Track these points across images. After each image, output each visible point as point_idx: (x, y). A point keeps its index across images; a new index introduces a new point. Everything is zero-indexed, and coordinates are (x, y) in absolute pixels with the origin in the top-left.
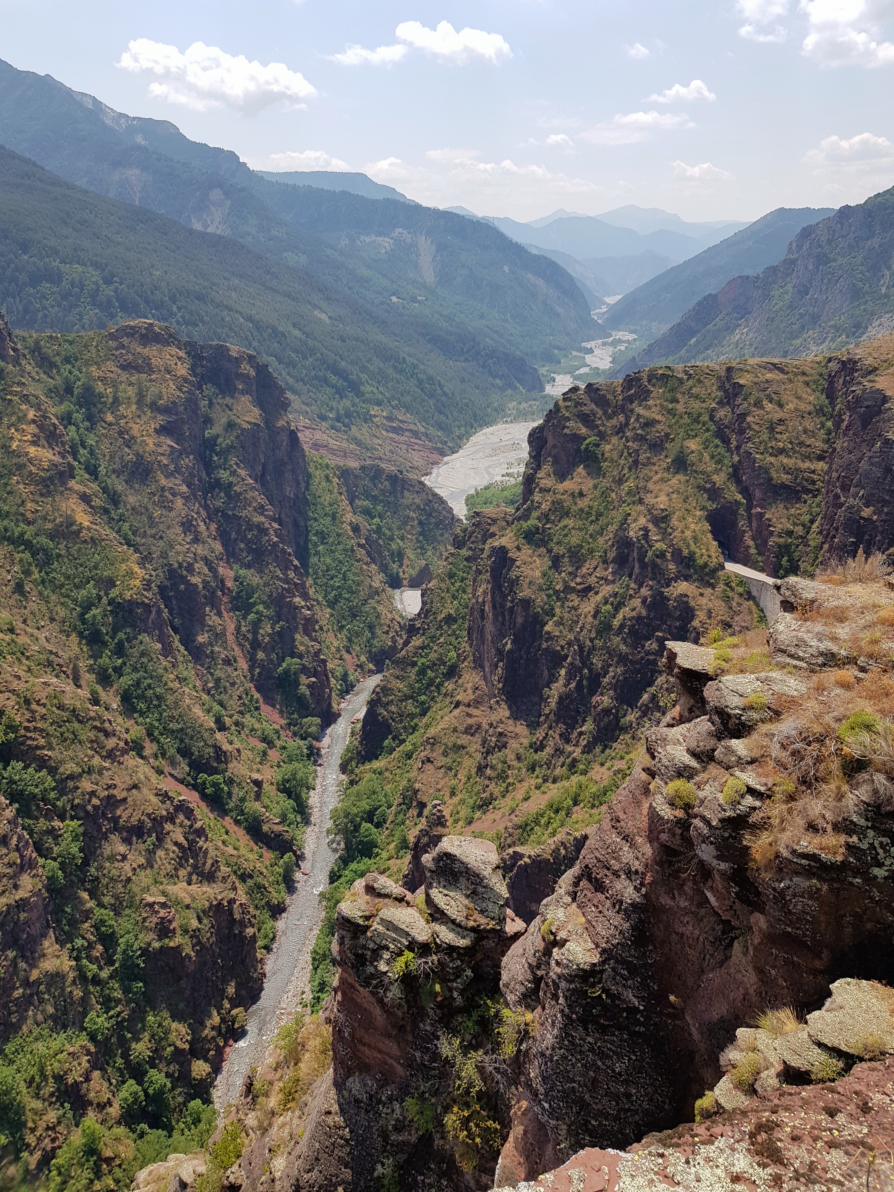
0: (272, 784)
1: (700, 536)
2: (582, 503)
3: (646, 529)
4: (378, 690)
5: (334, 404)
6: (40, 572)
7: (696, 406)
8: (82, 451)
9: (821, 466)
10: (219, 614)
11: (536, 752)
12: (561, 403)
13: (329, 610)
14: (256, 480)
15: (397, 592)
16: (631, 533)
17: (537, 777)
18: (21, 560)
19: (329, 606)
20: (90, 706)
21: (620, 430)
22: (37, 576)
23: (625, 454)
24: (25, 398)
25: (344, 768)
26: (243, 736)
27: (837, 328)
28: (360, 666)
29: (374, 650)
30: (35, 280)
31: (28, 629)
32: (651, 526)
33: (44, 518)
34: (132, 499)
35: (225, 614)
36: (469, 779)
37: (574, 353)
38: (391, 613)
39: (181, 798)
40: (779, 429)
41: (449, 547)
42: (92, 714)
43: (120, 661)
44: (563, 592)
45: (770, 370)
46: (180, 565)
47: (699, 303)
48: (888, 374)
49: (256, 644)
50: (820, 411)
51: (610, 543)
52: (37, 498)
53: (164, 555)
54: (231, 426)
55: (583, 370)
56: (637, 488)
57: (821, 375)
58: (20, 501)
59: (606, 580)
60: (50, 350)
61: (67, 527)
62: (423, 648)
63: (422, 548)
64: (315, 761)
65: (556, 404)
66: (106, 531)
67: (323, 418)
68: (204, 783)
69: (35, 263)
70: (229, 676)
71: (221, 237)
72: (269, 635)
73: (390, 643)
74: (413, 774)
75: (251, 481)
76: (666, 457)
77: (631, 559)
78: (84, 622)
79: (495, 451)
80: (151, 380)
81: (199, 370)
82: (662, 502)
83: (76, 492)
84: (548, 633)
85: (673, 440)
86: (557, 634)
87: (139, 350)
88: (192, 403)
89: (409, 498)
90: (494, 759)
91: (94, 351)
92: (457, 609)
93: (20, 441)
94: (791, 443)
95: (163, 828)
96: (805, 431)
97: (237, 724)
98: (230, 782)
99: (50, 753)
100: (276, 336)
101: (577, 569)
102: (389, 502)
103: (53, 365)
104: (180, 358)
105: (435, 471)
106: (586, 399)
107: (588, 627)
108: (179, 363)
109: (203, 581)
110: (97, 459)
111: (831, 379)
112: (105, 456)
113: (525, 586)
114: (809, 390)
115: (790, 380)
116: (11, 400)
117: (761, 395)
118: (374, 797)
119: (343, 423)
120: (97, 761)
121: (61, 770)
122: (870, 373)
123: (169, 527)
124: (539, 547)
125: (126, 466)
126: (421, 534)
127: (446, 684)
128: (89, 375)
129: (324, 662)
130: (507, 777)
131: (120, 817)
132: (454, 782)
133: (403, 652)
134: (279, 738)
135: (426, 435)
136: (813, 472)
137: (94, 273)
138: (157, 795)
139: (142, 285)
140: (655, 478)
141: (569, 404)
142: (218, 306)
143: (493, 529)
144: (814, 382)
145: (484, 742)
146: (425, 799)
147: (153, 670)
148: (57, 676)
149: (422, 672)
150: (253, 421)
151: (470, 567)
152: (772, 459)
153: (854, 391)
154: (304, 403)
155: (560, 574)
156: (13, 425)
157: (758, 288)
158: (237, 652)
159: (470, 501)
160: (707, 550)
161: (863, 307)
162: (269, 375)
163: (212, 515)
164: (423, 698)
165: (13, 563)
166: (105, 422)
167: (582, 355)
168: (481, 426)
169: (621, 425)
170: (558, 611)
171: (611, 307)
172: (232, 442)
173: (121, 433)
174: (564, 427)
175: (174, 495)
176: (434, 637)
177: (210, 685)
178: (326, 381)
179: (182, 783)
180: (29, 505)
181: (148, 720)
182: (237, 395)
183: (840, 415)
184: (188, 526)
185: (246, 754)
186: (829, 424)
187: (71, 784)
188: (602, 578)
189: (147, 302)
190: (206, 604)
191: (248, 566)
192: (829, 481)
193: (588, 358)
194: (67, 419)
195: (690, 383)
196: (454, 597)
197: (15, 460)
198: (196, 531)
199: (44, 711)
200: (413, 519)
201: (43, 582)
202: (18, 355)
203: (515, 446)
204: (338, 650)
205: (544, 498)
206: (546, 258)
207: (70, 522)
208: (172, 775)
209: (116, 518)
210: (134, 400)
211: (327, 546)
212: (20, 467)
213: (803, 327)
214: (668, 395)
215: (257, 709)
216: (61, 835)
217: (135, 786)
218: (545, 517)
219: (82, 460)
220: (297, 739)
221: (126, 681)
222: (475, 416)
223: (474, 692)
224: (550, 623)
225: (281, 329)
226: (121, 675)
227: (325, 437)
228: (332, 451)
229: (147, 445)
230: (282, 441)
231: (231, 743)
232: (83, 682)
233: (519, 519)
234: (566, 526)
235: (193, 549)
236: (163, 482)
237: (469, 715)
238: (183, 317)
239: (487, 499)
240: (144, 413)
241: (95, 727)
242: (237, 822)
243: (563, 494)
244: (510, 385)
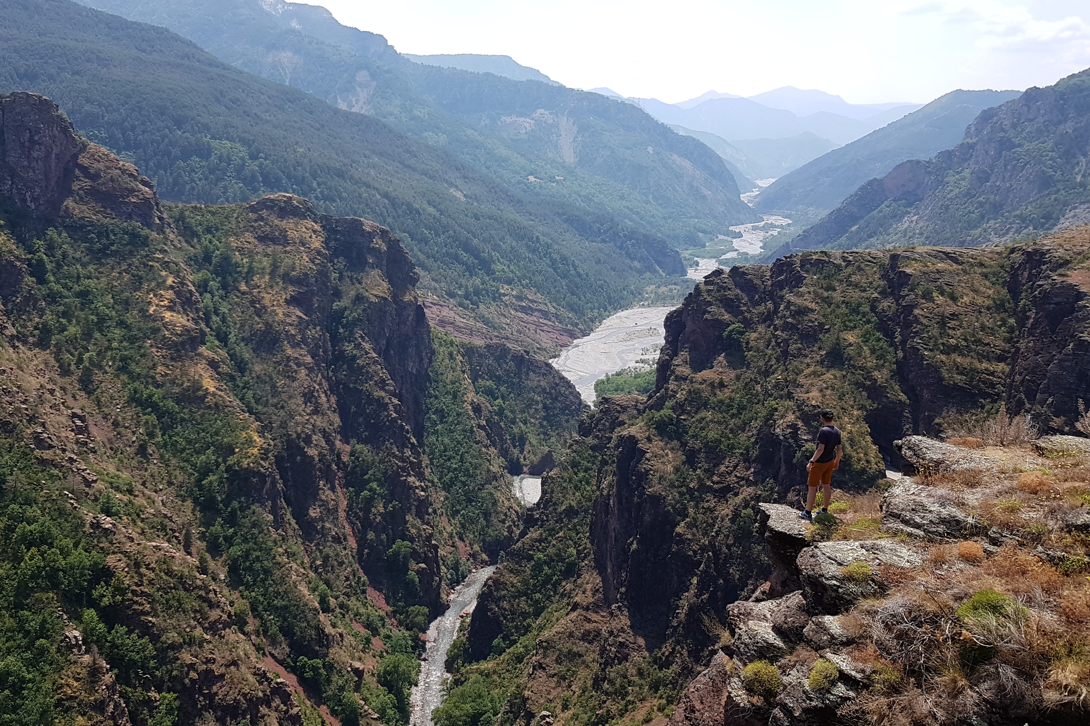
0: (373, 675)
1: (857, 438)
2: (723, 395)
3: (793, 427)
4: (490, 582)
5: (464, 282)
6: (163, 435)
7: (855, 295)
8: (214, 318)
9: (1001, 367)
10: (333, 489)
11: (660, 669)
12: (702, 287)
13: (443, 493)
14: (379, 354)
15: (516, 479)
16: (778, 430)
17: (661, 697)
18: (147, 422)
19: (444, 489)
20: (197, 574)
21: (768, 318)
22: (160, 439)
23: (773, 343)
24: (166, 265)
25: (449, 666)
26: (347, 620)
27: (1023, 219)
28: (473, 556)
29: (487, 539)
30: (186, 154)
31: (146, 492)
32: (800, 424)
33: (173, 382)
34: (258, 368)
35: (338, 489)
36: (584, 692)
37: (721, 237)
38: (509, 500)
39: (279, 680)
40: (952, 323)
41: (574, 435)
42: (199, 583)
43: (231, 530)
44: (698, 490)
45: (942, 260)
46: (299, 436)
47: (862, 189)
48: (1083, 268)
49: (367, 524)
50: (999, 307)
51: (753, 440)
52: (168, 362)
53: (284, 425)
54: (359, 299)
55: (729, 255)
56: (786, 380)
57: (1002, 267)
58: (151, 365)
59: (748, 480)
60: (193, 219)
61: (194, 392)
62: (540, 541)
63: (545, 434)
64: (420, 655)
65: (697, 288)
66: (230, 398)
67: (451, 295)
68: (304, 666)
69: (187, 138)
70: (337, 555)
71: (364, 116)
72: (381, 514)
73: (506, 533)
74: (523, 680)
75: (375, 355)
76: (820, 348)
77: (776, 459)
78: (201, 488)
79: (630, 336)
80: (285, 252)
81: (332, 244)
82: (814, 397)
83: (205, 358)
84: (679, 535)
85: (828, 330)
86: (689, 537)
87: (277, 222)
88: (323, 274)
89: (534, 380)
90: (612, 672)
91: (233, 221)
92: (579, 502)
93: (157, 305)
94: (965, 340)
95: (258, 711)
96: (983, 328)
97: (342, 606)
98: (330, 667)
99: (154, 620)
100: (411, 212)
101: (714, 466)
102: (513, 384)
103: (195, 234)
104: (315, 232)
105: (564, 353)
106: (730, 283)
107: (725, 531)
108: (314, 236)
109: (320, 454)
110: (228, 327)
111: (1014, 272)
112: (235, 324)
113: (655, 481)
114: (988, 283)
115: (965, 271)
116: (152, 266)
117: (932, 286)
118: (479, 701)
119: (471, 300)
120: (198, 632)
121: (163, 638)
122: (1061, 266)
123: (290, 397)
124: (671, 439)
125: (255, 334)
126: (545, 418)
127: (564, 583)
128: (228, 246)
129: (436, 547)
130: (627, 694)
131: (216, 694)
132: (568, 693)
133: (519, 544)
134: (383, 625)
135: (557, 316)
136: (992, 374)
137: (241, 149)
138: (255, 674)
139: (285, 161)
140: (807, 371)
141: (711, 287)
142: (357, 182)
143: (623, 417)
144: (994, 274)
145: (603, 651)
146: (534, 709)
147: (263, 542)
148: (169, 541)
149: (538, 568)
150: (381, 294)
151: (595, 457)
152: (943, 357)
153: (1040, 286)
154: (433, 280)
155: (695, 470)
156: (152, 290)
157: (930, 173)
158: (348, 529)
159: (599, 386)
160: (866, 454)
161: (1053, 197)
162: (400, 250)
163: (334, 388)
164: (538, 596)
165: (138, 425)
166: (239, 291)
167: (729, 239)
168: (616, 310)
169: (769, 311)
170: (691, 511)
171: (764, 191)
172: (359, 315)
173: (253, 302)
174: (706, 312)
175: (298, 365)
176: (553, 529)
177: (318, 563)
178: (456, 258)
179: (282, 665)
180: (160, 369)
181: (253, 594)
182: (367, 269)
183: (1024, 311)
184: (309, 397)
185: (349, 639)
186: (1012, 321)
187: (171, 653)
188: (743, 479)
189: (289, 178)
190: (321, 479)
191: (365, 441)
192: (1011, 385)
193: (736, 243)
194: (203, 287)
195: (849, 270)
196: (577, 488)
197: (151, 324)
198: (317, 402)
199: (152, 575)
200: (537, 403)
201: (165, 445)
202: (163, 224)
203: (652, 331)
204: (451, 536)
205: (679, 386)
206: (694, 139)
207: (197, 386)
208: (272, 655)
209: (241, 385)
210: (268, 271)
211: (446, 426)
212: (156, 331)
213: (982, 217)
214: (824, 283)
215: (364, 592)
216: (156, 707)
217: (234, 663)
218: (679, 407)
219: (214, 327)
220: (402, 628)
221: (235, 551)
222: (610, 298)
223: (594, 595)
224: (682, 524)
225: (416, 206)
226: (231, 545)
227: (452, 314)
228: (459, 329)
229: (277, 314)
230: (409, 315)
231: (334, 626)
232: (193, 550)
233: (651, 408)
234: (703, 419)
235: (312, 421)
236: (289, 351)
237: (589, 621)
238: (321, 192)
239: (618, 385)
240: (277, 284)
241: (200, 597)
242: (334, 713)
243: (701, 383)
244: (649, 268)
